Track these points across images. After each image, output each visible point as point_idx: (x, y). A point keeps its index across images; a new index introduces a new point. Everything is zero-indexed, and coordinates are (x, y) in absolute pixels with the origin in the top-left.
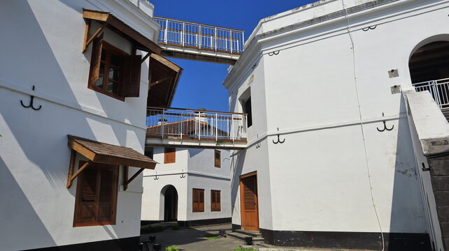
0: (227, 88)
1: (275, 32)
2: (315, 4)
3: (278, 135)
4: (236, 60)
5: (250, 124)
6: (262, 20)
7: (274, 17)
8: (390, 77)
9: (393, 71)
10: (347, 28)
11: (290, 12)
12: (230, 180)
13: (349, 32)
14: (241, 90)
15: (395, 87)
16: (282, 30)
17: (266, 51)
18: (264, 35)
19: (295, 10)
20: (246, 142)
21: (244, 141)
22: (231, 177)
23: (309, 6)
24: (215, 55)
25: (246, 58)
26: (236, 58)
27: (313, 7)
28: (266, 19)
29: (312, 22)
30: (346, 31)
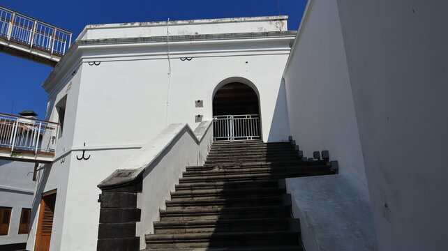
0: (47, 91)
1: (98, 42)
2: (143, 24)
3: (84, 151)
4: (56, 62)
5: (60, 136)
6: (88, 26)
7: (101, 26)
8: (196, 107)
9: (199, 101)
10: (168, 55)
11: (118, 25)
12: (32, 194)
13: (168, 58)
14: (59, 97)
15: (199, 116)
16: (106, 41)
17: (86, 59)
18: (86, 42)
19: (122, 25)
20: (53, 155)
21: (51, 153)
22: (35, 191)
23: (137, 24)
24: (29, 51)
25: (67, 63)
26: (57, 60)
27: (140, 26)
28: (92, 26)
29: (136, 40)
30: (166, 57)
